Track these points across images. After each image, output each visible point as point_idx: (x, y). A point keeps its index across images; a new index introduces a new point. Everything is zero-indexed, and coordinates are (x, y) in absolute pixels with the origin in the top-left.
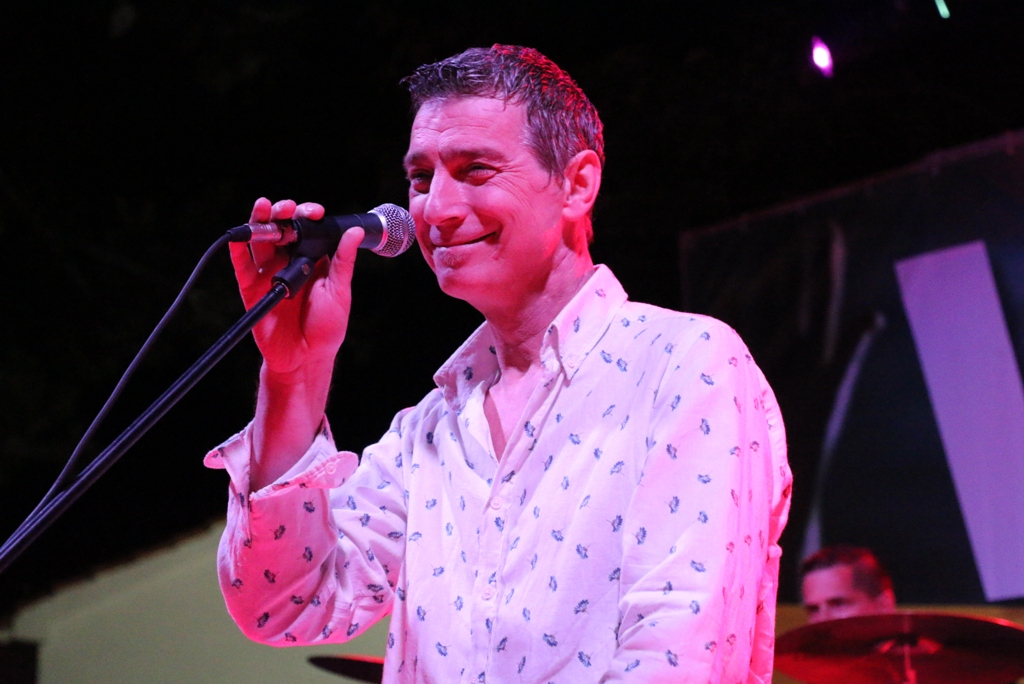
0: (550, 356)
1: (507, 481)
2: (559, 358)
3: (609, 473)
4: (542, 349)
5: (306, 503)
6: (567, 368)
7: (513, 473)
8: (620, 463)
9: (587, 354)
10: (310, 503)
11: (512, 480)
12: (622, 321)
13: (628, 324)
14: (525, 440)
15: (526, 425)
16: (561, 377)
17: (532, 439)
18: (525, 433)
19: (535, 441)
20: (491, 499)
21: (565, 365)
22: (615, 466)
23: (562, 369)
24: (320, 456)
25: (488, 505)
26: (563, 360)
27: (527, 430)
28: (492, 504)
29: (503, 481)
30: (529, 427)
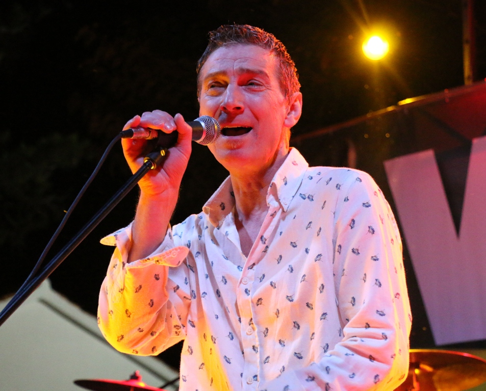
0: (272, 200)
1: (251, 269)
2: (278, 200)
3: (314, 261)
4: (267, 196)
5: (156, 275)
6: (283, 206)
7: (254, 264)
8: (320, 255)
9: (293, 197)
10: (158, 275)
11: (253, 268)
12: (308, 177)
13: (312, 178)
14: (261, 247)
15: (262, 237)
16: (281, 210)
17: (265, 245)
18: (261, 242)
19: (267, 247)
20: (242, 279)
21: (282, 203)
22: (317, 257)
23: (281, 206)
24: (167, 248)
25: (241, 282)
26: (281, 201)
27: (262, 240)
28: (243, 281)
29: (249, 268)
30: (263, 239)
